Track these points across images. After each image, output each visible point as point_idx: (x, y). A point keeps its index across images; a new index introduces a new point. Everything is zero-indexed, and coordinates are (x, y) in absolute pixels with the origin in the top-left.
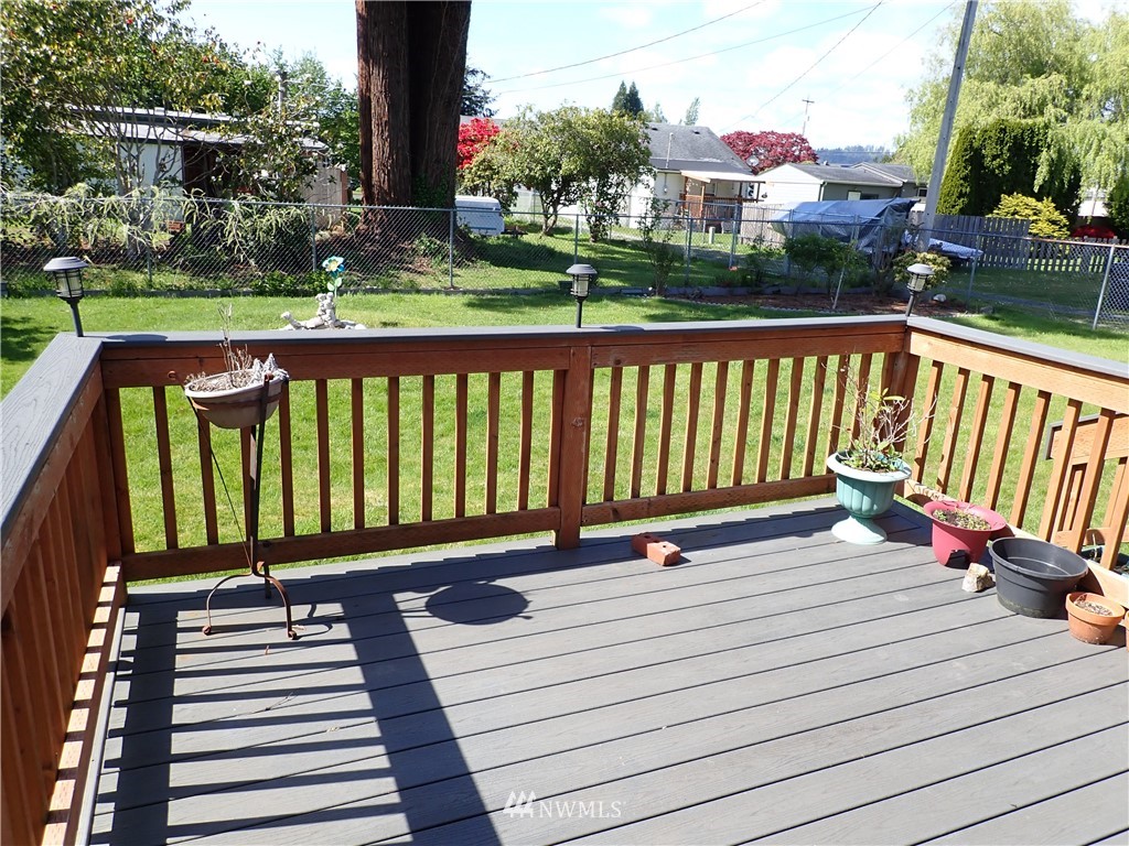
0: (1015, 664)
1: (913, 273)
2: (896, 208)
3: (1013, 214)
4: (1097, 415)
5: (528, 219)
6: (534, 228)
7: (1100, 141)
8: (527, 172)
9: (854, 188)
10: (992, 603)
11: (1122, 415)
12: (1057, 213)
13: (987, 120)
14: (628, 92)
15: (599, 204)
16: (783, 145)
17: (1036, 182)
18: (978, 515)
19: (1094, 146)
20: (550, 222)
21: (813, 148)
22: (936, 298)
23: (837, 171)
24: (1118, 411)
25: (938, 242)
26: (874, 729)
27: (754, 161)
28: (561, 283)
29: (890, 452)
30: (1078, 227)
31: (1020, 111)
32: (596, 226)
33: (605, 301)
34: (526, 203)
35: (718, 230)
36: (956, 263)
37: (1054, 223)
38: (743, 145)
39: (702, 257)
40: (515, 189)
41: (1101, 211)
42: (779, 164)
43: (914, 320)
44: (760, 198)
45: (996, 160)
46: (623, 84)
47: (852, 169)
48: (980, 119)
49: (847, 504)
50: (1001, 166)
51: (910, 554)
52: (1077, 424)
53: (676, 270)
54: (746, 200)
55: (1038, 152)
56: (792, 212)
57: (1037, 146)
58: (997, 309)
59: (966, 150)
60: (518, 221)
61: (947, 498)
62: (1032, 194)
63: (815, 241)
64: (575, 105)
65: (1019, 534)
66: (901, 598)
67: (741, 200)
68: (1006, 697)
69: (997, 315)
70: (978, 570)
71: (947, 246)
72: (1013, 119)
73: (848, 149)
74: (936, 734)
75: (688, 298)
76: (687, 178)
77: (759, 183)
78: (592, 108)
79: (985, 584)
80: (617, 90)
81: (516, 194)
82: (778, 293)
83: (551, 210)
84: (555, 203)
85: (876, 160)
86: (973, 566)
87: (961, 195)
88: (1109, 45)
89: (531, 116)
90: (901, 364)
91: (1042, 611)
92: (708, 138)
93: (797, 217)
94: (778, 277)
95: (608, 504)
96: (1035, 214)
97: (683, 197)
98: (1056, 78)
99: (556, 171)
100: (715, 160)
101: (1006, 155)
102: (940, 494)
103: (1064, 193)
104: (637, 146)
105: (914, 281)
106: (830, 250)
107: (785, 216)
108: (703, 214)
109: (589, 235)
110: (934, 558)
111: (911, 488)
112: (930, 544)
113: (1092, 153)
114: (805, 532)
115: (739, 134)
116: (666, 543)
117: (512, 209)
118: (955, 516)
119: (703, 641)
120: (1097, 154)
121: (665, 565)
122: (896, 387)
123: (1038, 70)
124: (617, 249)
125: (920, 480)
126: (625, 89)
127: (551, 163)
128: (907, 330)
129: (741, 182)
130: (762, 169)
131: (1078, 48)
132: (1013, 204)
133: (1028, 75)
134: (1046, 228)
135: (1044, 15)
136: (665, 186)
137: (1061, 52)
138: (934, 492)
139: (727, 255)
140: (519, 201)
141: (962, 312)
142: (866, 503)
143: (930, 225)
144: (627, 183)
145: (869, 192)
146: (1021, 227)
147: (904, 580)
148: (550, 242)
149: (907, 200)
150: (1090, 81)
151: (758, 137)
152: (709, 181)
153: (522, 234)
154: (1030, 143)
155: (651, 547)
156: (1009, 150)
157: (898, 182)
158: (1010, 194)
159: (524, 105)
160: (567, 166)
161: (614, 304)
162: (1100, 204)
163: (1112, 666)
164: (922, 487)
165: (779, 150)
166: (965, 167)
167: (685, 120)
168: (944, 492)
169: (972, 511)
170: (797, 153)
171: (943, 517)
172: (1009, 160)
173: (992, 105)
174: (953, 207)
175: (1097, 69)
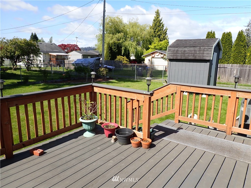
0: (122, 157)
1: (92, 74)
2: (97, 59)
3: (119, 59)
4: (130, 100)
5: (9, 66)
6: (11, 69)
7: (131, 45)
8: (6, 55)
9: (89, 56)
10: (118, 144)
11: (134, 100)
12: (127, 59)
13: (111, 42)
14: (34, 35)
15: (28, 62)
16: (73, 47)
17: (122, 53)
18: (113, 125)
19: (131, 46)
20: (15, 67)
21: (80, 48)
22: (107, 77)
23: (85, 52)
24: (133, 99)
25: (106, 66)
26: (92, 185)
27: (66, 50)
28: (17, 82)
29: (92, 115)
30: (131, 61)
31: (117, 40)
32: (28, 67)
33: (31, 86)
34: (7, 63)
35: (60, 66)
36: (110, 70)
37: (127, 61)
38: (64, 47)
39: (56, 73)
40: (4, 59)
41: (134, 58)
42: (72, 51)
43: (94, 84)
44: (69, 59)
45: (115, 49)
46: (32, 33)
47: (88, 52)
48: (110, 41)
49: (85, 128)
50: (116, 50)
51: (101, 136)
52: (127, 102)
53: (49, 76)
54: (66, 59)
55: (122, 48)
56: (75, 61)
57: (121, 46)
58: (119, 78)
59: (109, 47)
60: (6, 67)
61: (107, 122)
62: (122, 56)
63: (81, 67)
64: (17, 38)
65: (121, 127)
66: (99, 148)
67: (64, 59)
68: (121, 166)
69: (118, 80)
70: (114, 137)
71: (108, 67)
72: (116, 41)
73: (87, 47)
74: (106, 181)
75: (53, 83)
76: (51, 55)
77: (68, 55)
78: (22, 39)
79: (116, 140)
80: (31, 35)
81: (4, 61)
82: (74, 79)
83: (14, 64)
84: (16, 62)
85: (93, 50)
86: (113, 136)
87: (109, 56)
88: (130, 28)
89: (4, 40)
90: (93, 94)
91: (127, 143)
92: (54, 45)
93: (76, 62)
94: (74, 76)
95: (21, 143)
96: (123, 59)
97: (50, 59)
98: (122, 34)
99: (15, 54)
100: (57, 50)
101: (116, 48)
102: (105, 121)
103: (127, 55)
104: (36, 47)
105: (92, 76)
106: (84, 69)
107: (74, 62)
108: (56, 63)
109: (26, 70)
110: (106, 136)
111: (99, 121)
112: (104, 133)
113: (131, 47)
114: (76, 137)
115: (62, 45)
116: (39, 150)
117: (3, 64)
118: (108, 126)
119: (50, 175)
120: (131, 48)
121: (39, 156)
122: (93, 99)
123: (119, 32)
124: (34, 72)
125: (101, 119)
126: (33, 34)
127: (13, 52)
128: (93, 87)
129: (64, 55)
130: (69, 52)
131: (125, 28)
132: (119, 57)
133: (117, 33)
134: (126, 62)
135: (118, 22)
136: (46, 57)
137: (122, 29)
138: (104, 121)
139: (62, 72)
140: (5, 62)
141: (112, 80)
142: (89, 127)
143: (104, 62)
144: (35, 56)
145: (92, 56)
146: (121, 62)
147: (99, 143)
148: (15, 72)
149: (99, 58)
150: (128, 34)
151: (67, 45)
152: (56, 55)
153: (6, 71)
154: (120, 46)
155: (35, 152)
156: (117, 47)
157: (98, 54)
158: (118, 56)
159: (2, 38)
160: (17, 53)
161: (33, 86)
162: (134, 57)
163: (140, 152)
164: (102, 121)
165: (72, 48)
166: (109, 51)
167: (49, 41)
168: (106, 121)
169: (112, 124)
170: (76, 49)
171: (106, 127)
172: (117, 49)
173: (112, 39)
174: (108, 59)
175: (129, 32)
